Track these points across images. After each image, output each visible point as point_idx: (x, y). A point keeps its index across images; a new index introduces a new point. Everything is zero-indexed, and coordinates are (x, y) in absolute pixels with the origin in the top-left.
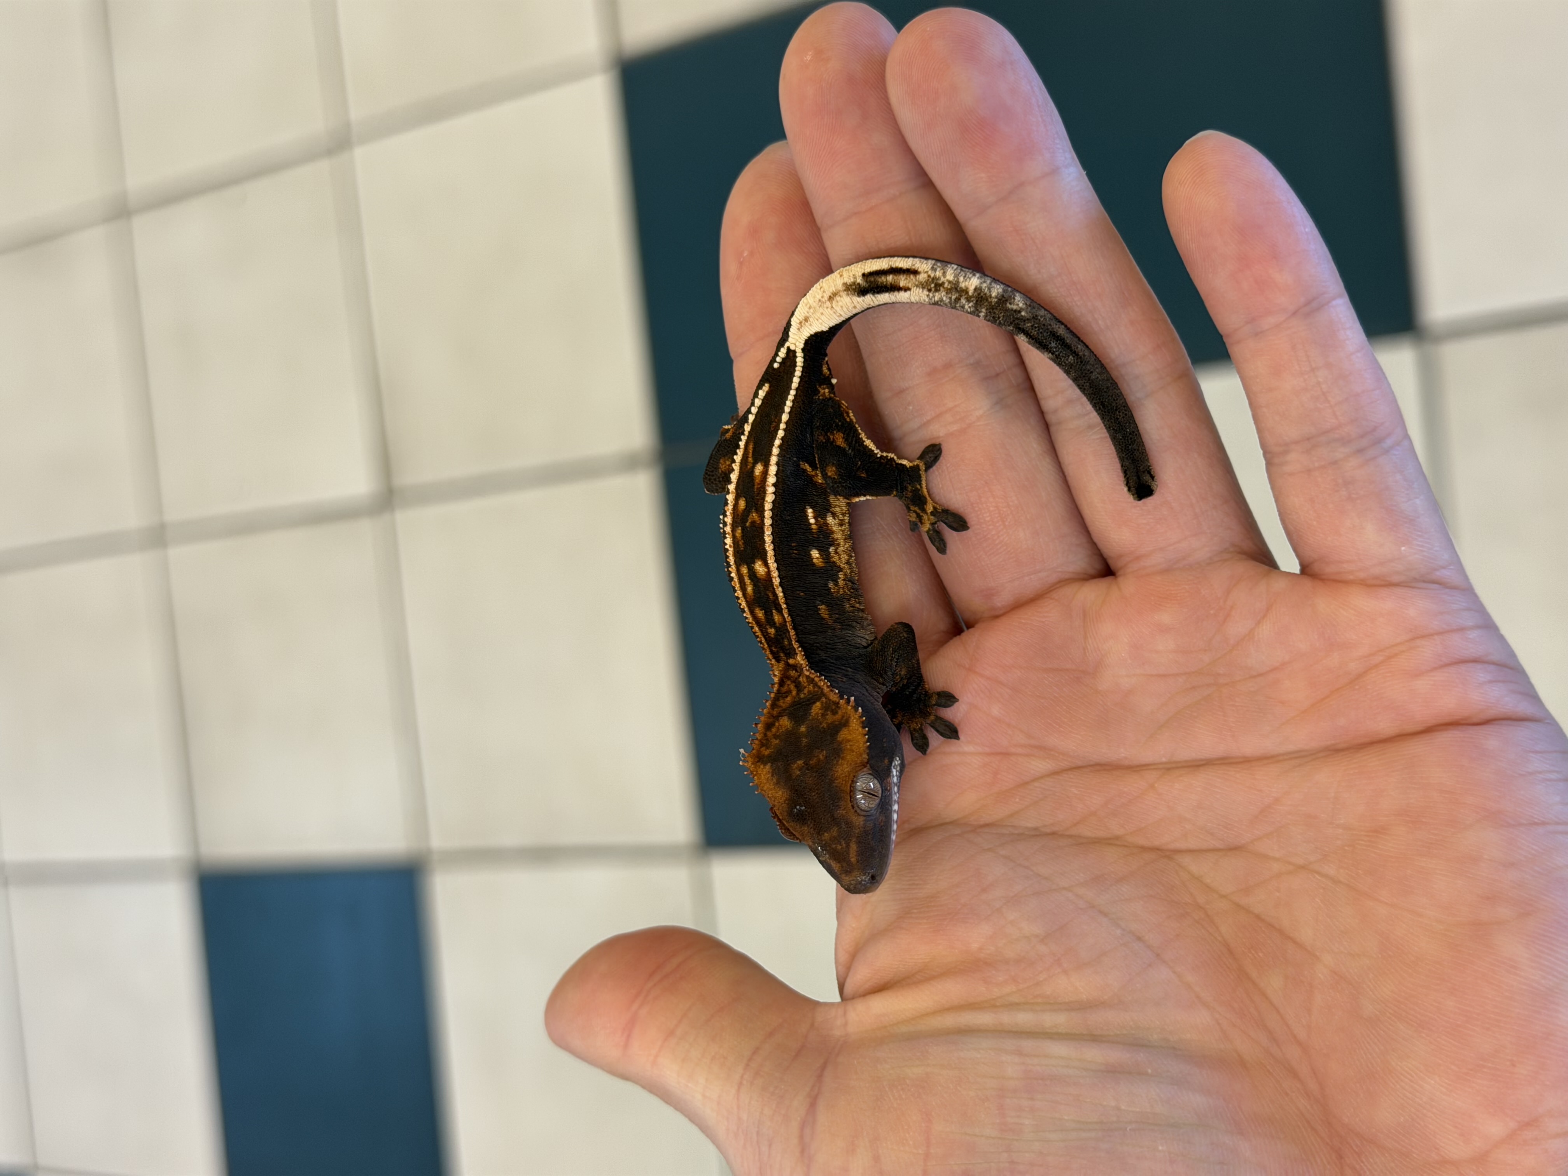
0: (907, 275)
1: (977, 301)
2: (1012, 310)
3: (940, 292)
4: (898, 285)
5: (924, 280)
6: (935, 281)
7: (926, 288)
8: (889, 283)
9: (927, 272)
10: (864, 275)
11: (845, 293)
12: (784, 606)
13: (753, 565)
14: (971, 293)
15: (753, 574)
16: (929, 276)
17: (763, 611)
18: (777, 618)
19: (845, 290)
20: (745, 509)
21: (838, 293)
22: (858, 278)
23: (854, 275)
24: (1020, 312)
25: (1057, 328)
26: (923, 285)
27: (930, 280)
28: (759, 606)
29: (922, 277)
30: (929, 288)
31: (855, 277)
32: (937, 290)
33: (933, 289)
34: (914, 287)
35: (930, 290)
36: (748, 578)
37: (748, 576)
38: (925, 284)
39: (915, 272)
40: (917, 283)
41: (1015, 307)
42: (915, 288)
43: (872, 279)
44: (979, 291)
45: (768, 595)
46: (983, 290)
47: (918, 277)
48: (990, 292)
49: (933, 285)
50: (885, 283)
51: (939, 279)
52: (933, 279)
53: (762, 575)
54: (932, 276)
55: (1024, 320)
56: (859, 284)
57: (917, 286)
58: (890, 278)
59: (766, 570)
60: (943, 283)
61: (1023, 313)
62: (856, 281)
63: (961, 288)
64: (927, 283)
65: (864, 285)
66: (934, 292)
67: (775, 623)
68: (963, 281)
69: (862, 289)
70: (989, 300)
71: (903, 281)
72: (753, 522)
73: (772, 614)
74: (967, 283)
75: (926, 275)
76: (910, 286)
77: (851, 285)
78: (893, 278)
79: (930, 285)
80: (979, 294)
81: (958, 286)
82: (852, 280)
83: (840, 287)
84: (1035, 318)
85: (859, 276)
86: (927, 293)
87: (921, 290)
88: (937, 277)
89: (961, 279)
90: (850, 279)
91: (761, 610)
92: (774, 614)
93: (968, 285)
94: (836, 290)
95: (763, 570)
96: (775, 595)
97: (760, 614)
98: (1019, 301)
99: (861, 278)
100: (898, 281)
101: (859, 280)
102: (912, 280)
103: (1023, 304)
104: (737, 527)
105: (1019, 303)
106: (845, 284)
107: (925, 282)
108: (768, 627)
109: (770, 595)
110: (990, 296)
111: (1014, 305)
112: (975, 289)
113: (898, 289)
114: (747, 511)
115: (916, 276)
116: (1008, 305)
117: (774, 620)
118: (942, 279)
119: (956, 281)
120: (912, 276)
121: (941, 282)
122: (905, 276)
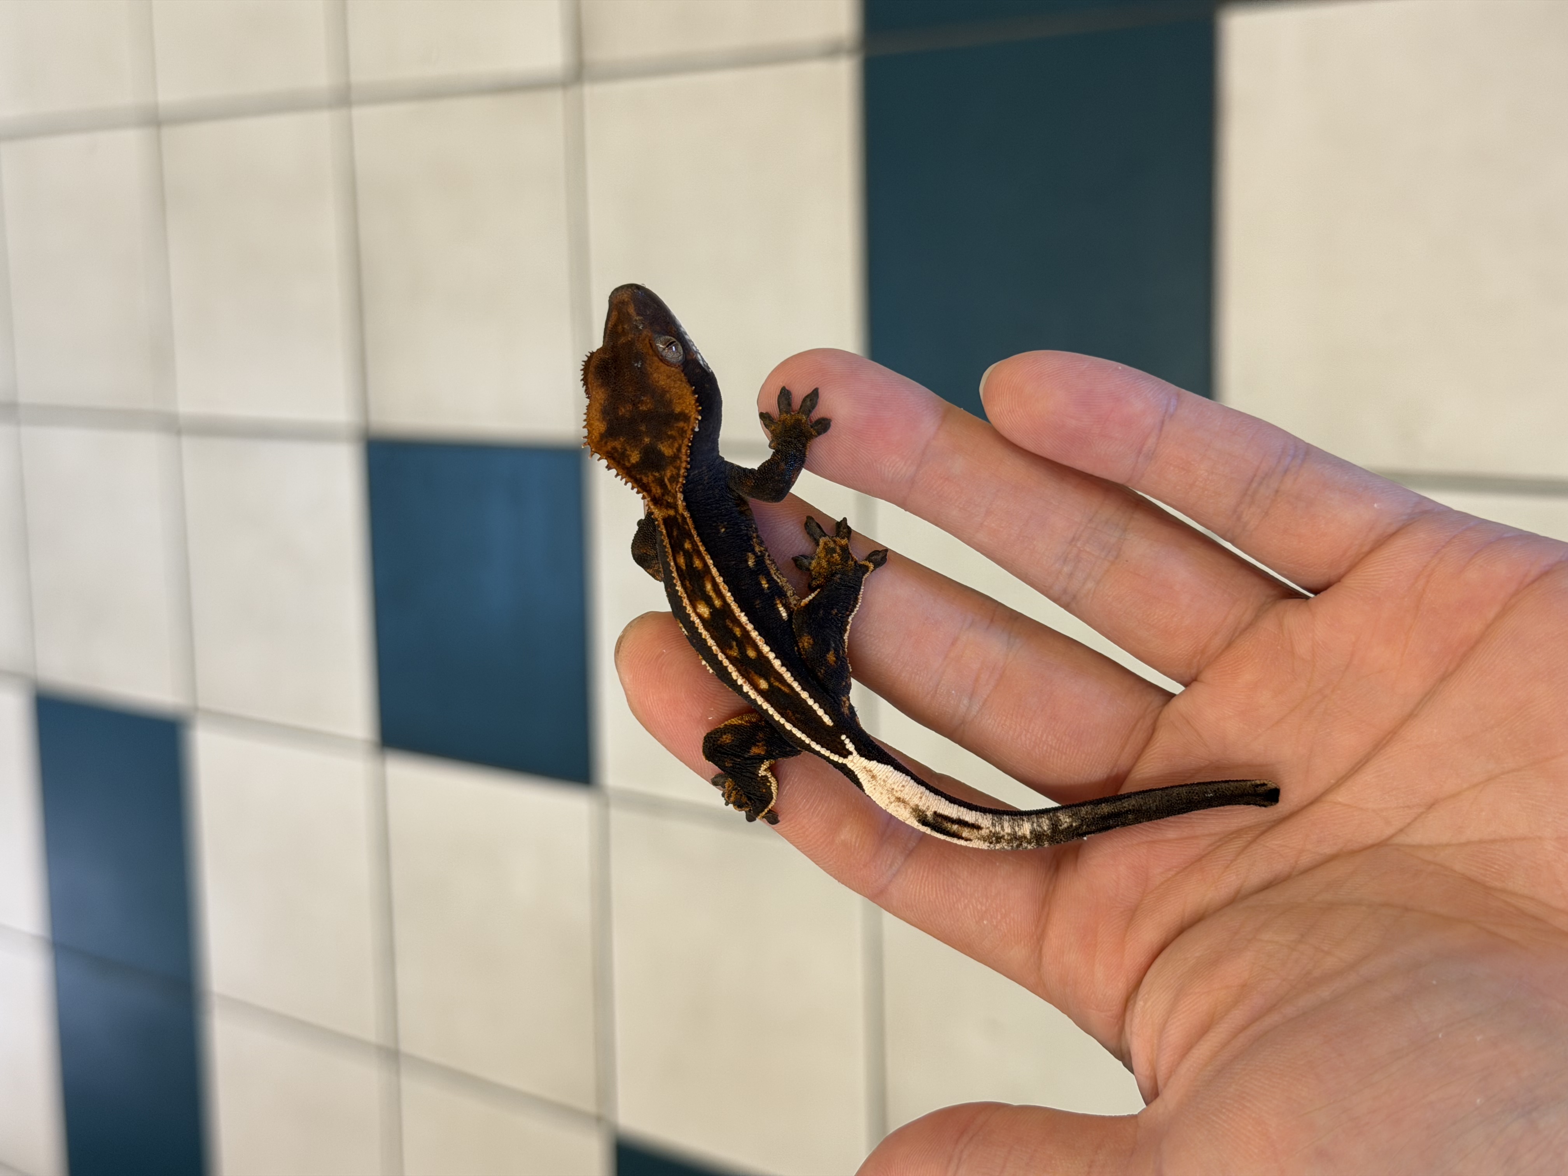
0: (971, 829)
1: (1036, 840)
2: (1066, 829)
3: (1001, 843)
4: (960, 834)
5: (986, 835)
6: (996, 835)
7: (988, 840)
8: (953, 830)
9: (988, 828)
10: (935, 813)
11: (911, 810)
12: (675, 575)
13: (711, 610)
14: (1029, 837)
15: (709, 602)
16: (991, 832)
17: (694, 566)
18: (681, 561)
19: (913, 809)
20: (746, 652)
21: (907, 803)
22: (930, 810)
23: (928, 806)
24: (1071, 826)
25: (1102, 811)
26: (984, 839)
27: (992, 834)
28: (698, 571)
29: (984, 832)
30: (991, 840)
31: (928, 808)
32: (998, 842)
33: (994, 842)
34: (975, 839)
35: (991, 843)
36: (712, 597)
37: (712, 598)
38: (987, 837)
39: (979, 828)
40: (979, 836)
41: (1065, 825)
42: (977, 840)
43: (940, 820)
44: (1034, 833)
45: (691, 585)
46: (1036, 830)
47: (980, 831)
48: (1042, 828)
49: (994, 839)
50: (949, 829)
51: (999, 833)
52: (994, 834)
53: (700, 604)
54: (993, 831)
55: (1077, 828)
56: (926, 815)
57: (979, 839)
58: (955, 827)
59: (698, 611)
60: (1003, 836)
61: (1074, 824)
62: (926, 811)
63: (1019, 836)
64: (988, 837)
65: (930, 819)
66: (995, 843)
67: (684, 555)
68: (1019, 830)
69: (926, 821)
70: (1045, 833)
71: (966, 833)
72: (731, 648)
73: (686, 565)
74: (1022, 830)
75: (988, 831)
76: (972, 838)
77: (920, 811)
78: (958, 828)
79: (992, 839)
80: (1035, 834)
81: (1016, 835)
82: (924, 809)
83: (912, 804)
84: (1083, 819)
85: (931, 811)
86: (989, 845)
87: (982, 842)
88: (997, 832)
89: (1017, 829)
90: (924, 806)
91: (696, 567)
92: (684, 565)
93: (1024, 831)
94: (908, 801)
95: (700, 610)
96: (683, 586)
97: (697, 563)
98: (1064, 819)
99: (931, 813)
100: (961, 831)
101: (929, 814)
102: (975, 834)
103: (1069, 818)
104: (742, 635)
105: (1065, 820)
106: (917, 806)
107: (987, 836)
108: (691, 550)
109: (688, 585)
110: (1045, 831)
111: (1063, 824)
112: (1031, 833)
113: (960, 837)
114: (742, 651)
115: (979, 831)
116: (1060, 828)
117: (684, 558)
118: (1002, 833)
119: (1013, 832)
120: (975, 830)
121: (1001, 835)
122: (969, 829)
